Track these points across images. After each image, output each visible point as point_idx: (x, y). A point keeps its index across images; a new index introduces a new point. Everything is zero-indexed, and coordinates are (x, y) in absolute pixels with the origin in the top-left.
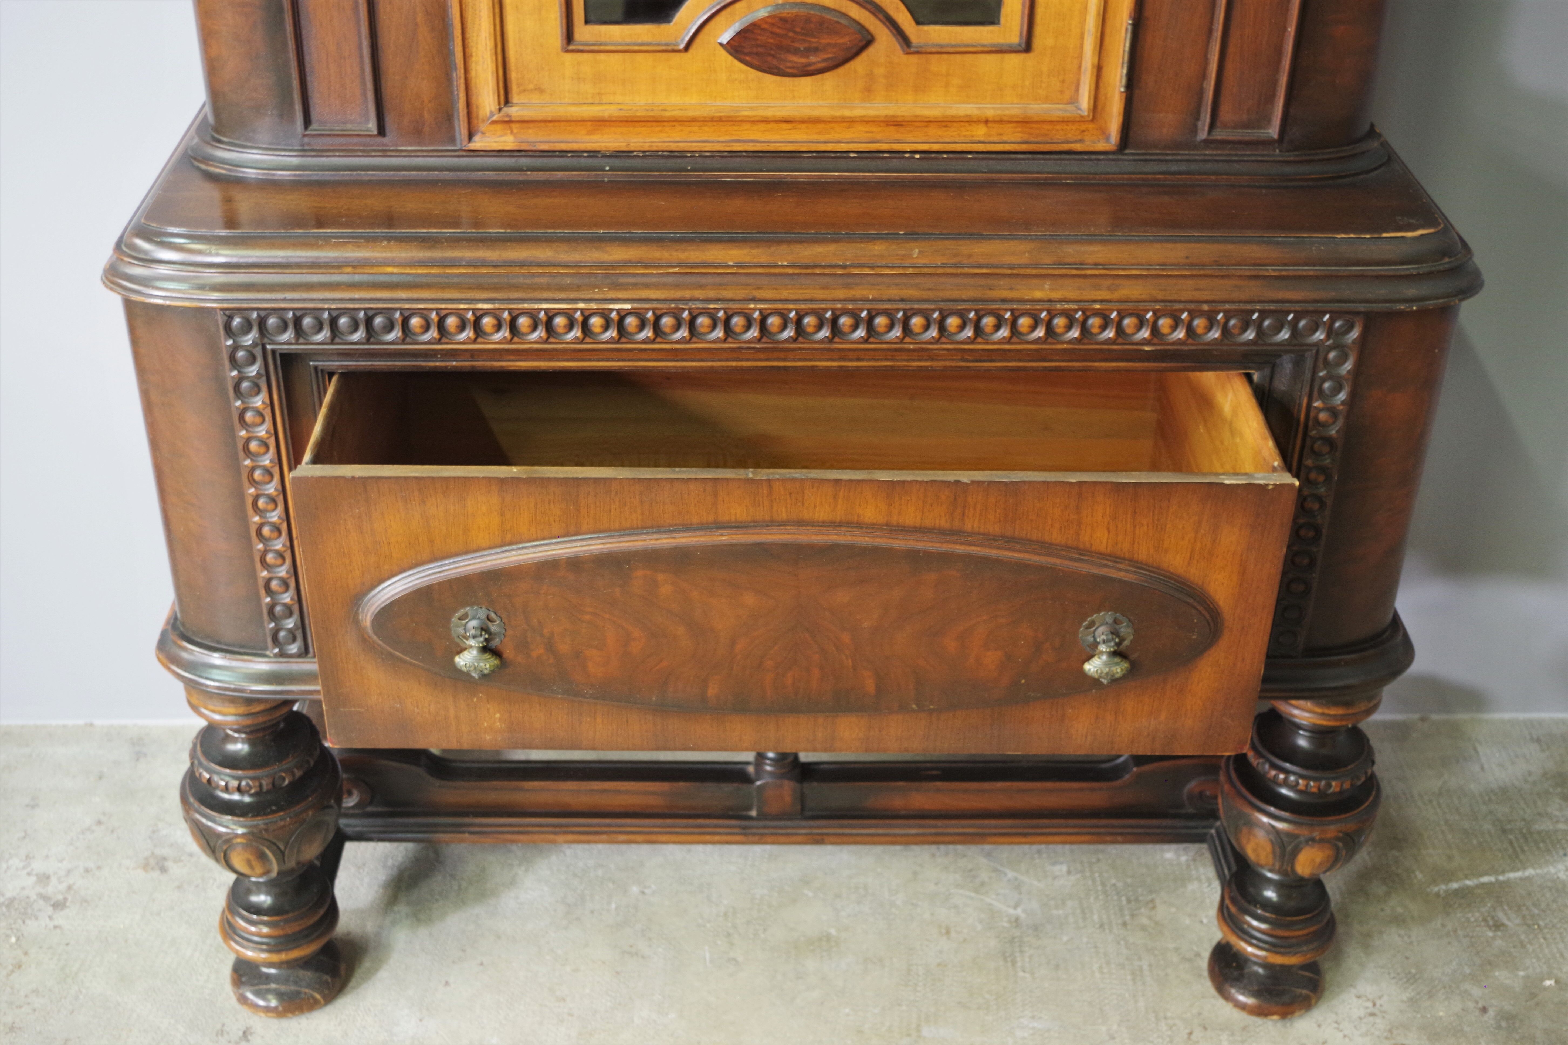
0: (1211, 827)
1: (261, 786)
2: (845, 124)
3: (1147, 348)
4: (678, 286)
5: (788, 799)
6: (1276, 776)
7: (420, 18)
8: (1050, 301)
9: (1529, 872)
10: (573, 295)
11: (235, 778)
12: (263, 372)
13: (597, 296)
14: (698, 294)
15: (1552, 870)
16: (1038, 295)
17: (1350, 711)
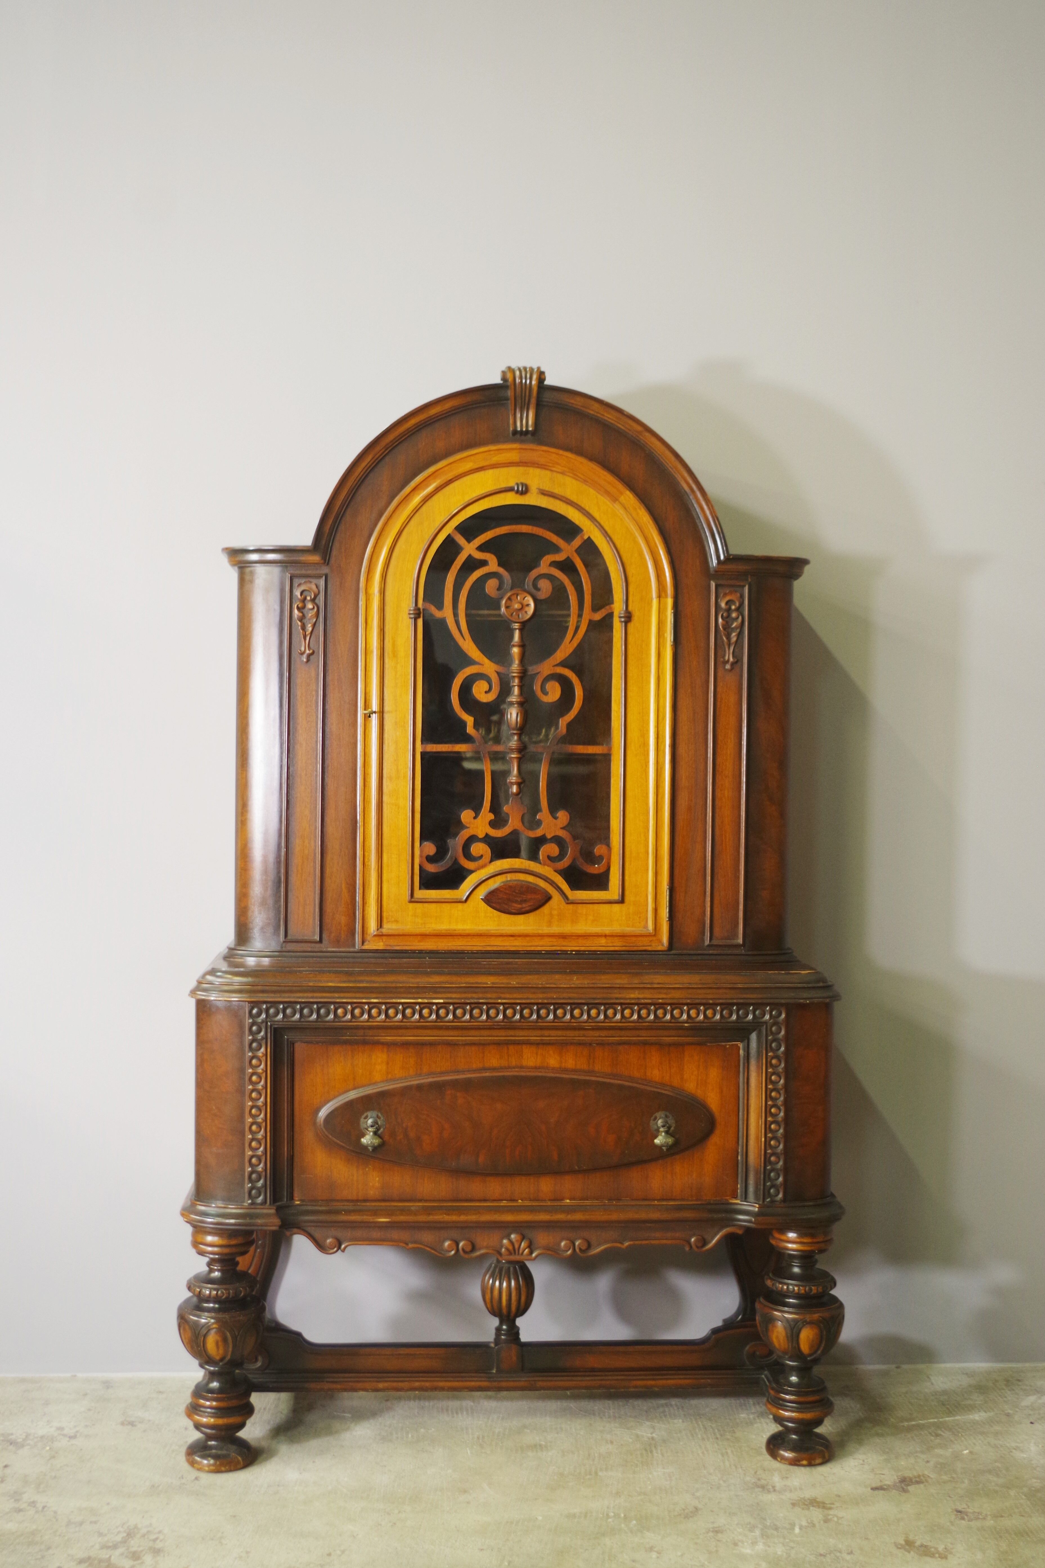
0: (762, 1374)
1: (229, 1293)
2: (539, 938)
3: (686, 1025)
4: (465, 993)
5: (514, 1358)
6: (782, 1288)
7: (343, 886)
8: (638, 999)
9: (958, 1418)
10: (416, 996)
11: (215, 1289)
12: (265, 1036)
13: (427, 996)
14: (474, 995)
15: (971, 1417)
16: (632, 996)
17: (815, 1240)
